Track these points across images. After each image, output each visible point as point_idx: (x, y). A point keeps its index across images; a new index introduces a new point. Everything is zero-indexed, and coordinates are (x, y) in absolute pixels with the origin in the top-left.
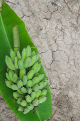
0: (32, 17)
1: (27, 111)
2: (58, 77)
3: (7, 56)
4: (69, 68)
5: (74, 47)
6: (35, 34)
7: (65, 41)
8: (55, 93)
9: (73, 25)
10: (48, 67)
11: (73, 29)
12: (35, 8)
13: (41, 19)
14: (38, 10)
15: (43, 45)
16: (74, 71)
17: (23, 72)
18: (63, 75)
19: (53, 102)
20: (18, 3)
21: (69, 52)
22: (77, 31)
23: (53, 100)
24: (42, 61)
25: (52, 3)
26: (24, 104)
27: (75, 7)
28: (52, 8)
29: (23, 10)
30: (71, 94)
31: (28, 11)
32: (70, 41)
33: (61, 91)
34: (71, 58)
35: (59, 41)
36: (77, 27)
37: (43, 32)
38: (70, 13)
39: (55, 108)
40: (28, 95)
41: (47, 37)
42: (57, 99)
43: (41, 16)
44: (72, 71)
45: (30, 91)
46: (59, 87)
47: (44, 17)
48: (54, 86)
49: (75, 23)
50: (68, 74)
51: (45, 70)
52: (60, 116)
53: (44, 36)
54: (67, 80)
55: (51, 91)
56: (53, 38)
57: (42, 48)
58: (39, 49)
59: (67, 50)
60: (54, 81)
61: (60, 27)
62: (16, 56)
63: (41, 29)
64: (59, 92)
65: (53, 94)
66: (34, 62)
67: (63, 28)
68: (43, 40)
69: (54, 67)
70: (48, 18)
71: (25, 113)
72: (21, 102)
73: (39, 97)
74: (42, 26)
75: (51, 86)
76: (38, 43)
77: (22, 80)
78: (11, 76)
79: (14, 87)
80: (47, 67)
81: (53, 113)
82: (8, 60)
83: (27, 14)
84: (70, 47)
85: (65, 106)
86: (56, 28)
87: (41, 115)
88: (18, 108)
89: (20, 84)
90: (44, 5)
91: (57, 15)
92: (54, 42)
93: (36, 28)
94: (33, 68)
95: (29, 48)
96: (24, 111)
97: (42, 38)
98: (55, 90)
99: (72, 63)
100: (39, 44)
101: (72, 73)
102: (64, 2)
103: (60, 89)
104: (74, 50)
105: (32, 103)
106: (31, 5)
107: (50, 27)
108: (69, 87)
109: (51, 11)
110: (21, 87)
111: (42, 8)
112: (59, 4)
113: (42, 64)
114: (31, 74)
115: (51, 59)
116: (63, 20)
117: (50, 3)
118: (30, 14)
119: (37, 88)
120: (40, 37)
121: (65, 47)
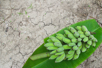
0: (19, 46)
1: (95, 40)
2: (64, 18)
3: (56, 62)
4: (56, 11)
5: (38, 9)
6: (33, 42)
7: (35, 17)
8: (77, 19)
9: (21, 13)
10: (57, 27)
11: (24, 12)
12: (12, 44)
13: (20, 38)
14: (14, 42)
15: (41, 34)
16: (57, 7)
17: (66, 47)
18: (62, 15)
19: (84, 20)
20: (11, 58)
21: (43, 13)
22: (25, 8)
23: (82, 20)
24: (53, 33)
25: (7, 31)
26: (90, 43)
27: (7, 13)
28: (10, 30)
29: (16, 54)
30: (75, 7)
31: (15, 50)
32: (35, 13)
33: (74, 15)
34: (47, 10)
35: (35, 21)
36: (23, 9)
37: (30, 35)
38: (12, 16)
39: (88, 18)
40: (83, 40)
41: (34, 32)
42: (81, 17)
43: (18, 39)
44: (58, 8)
45: (80, 40)
46: (71, 17)
47: (18, 37)
48: (72, 21)
49: (20, 10)
50: (61, 11)
51: (60, 30)
52: (94, 13)
53: (33, 34)
54: (65, 11)
55: (76, 22)
56: (33, 26)
57: (43, 35)
58: (44, 37)
59: (42, 14)
60: (68, 21)
61: (24, 23)
62: (54, 54)
63: (29, 37)
64: (76, 16)
65: (77, 20)
66: (57, 39)
67: (25, 20)
68: (37, 35)
69: (56, 22)
70: (18, 33)
71: (97, 41)
72: (89, 45)
73: (83, 31)
74: (25, 37)
75: (72, 23)
76: (40, 38)
77: (72, 47)
78: (70, 56)
79: (79, 52)
80: (58, 28)
81: (92, 19)
82: (58, 61)
83: (18, 51)
84: (39, 12)
85: (85, 10)
86: (26, 26)
87: (95, 28)
88: (94, 47)
89: (75, 48)
90: (9, 38)
91: (15, 26)
92: (37, 26)
93: (28, 42)
94: (61, 40)
95: (46, 45)
96: (96, 42)
97: (35, 36)
98: (74, 20)
99: (51, 9)
100: (40, 37)
102: (4, 22)
103: (73, 15)
104: (41, 9)
105: (88, 37)
106: (11, 48)
107: (25, 31)
108: (71, 9)
109: (12, 31)
110: (78, 46)
111: (11, 39)
112: (7, 26)
113: (56, 32)
114: (66, 40)
115: (51, 26)
116: (18, 21)
117: (7, 33)
118: (17, 48)
119: (77, 34)
120: (35, 37)
121: (40, 16)
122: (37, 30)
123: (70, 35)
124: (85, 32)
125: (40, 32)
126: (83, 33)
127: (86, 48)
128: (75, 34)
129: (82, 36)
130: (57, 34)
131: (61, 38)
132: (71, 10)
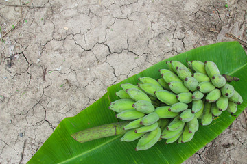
0: (44, 105)
1: (237, 97)
2: (159, 36)
3: (138, 149)
4: (139, 15)
5: (94, 9)
6: (80, 94)
7: (84, 30)
8: (192, 39)
9: (48, 17)
10: (142, 59)
11: (56, 16)
12: (26, 99)
13: (45, 84)
14: (29, 93)
15: (99, 74)
16: (144, 5)
17: (163, 112)
18: (155, 27)
19: (211, 42)
20: (22, 135)
21: (107, 20)
22: (60, 6)
23: (206, 42)
24: (131, 74)
25: (10, 65)
26: (223, 105)
27: (9, 16)
28: (19, 64)
29: (34, 123)
30: (190, 7)
31: (33, 113)
32: (84, 19)
33: (187, 28)
34: (118, 13)
35: (86, 42)
36: (52, 7)
37: (72, 77)
38: (25, 26)
39: (221, 36)
40: (207, 98)
41: (82, 69)
42: (203, 35)
43: (40, 85)
44: (145, 9)
45: (199, 96)
46: (179, 34)
47: (41, 80)
48: (179, 43)
49: (44, 11)
50: (151, 18)
51: (149, 66)
52: (237, 25)
53: (81, 75)
54: (163, 17)
55: (189, 48)
56: (81, 55)
57: (105, 77)
58: (108, 83)
59: (104, 24)
60: (169, 45)
61: (56, 45)
62: (135, 130)
63: (68, 82)
64: (190, 33)
65: (194, 43)
67: (58, 37)
68: (89, 77)
69: (140, 46)
70: (41, 71)
71: (241, 101)
72: (220, 110)
73: (207, 74)
74: (60, 80)
75: (179, 49)
76: (97, 85)
77: (180, 113)
79: (194, 127)
80: (143, 61)
81: (232, 40)
82: (144, 146)
83: (40, 116)
84: (95, 18)
85: (216, 17)
86: (61, 52)
88: (232, 114)
89: (187, 116)
90: (17, 83)
91: (33, 52)
92: (90, 53)
93: (66, 93)
94: (152, 94)
95: (115, 106)
96: (239, 103)
97: (86, 79)
98: (186, 42)
99: (127, 11)
100: (98, 83)
101: (148, 8)
102: (4, 41)
103: (183, 30)
104: (101, 9)
105: (220, 89)
106: (22, 108)
107: (59, 64)
108: (178, 13)
109: (25, 65)
110: (193, 113)
111: (24, 84)
112: (10, 51)
113: (137, 72)
114: (165, 96)
115: (126, 55)
116: (41, 38)
117: (11, 70)
118: (39, 109)
119: (192, 83)
120: (84, 83)
121: (97, 29)
122: (91, 65)
123: (176, 84)
124: (214, 78)
125: (96, 71)
126: (206, 79)
127: (213, 115)
128: (187, 82)
129: (205, 87)
130: (142, 79)
131: (151, 90)
132: (179, 15)
